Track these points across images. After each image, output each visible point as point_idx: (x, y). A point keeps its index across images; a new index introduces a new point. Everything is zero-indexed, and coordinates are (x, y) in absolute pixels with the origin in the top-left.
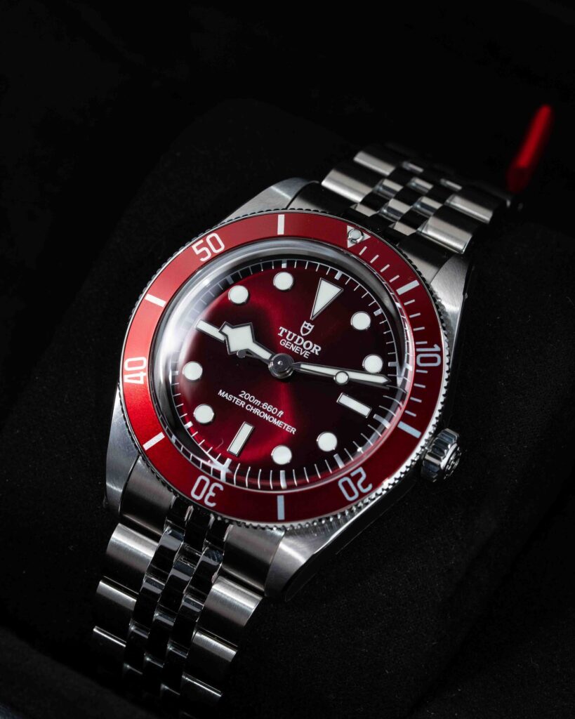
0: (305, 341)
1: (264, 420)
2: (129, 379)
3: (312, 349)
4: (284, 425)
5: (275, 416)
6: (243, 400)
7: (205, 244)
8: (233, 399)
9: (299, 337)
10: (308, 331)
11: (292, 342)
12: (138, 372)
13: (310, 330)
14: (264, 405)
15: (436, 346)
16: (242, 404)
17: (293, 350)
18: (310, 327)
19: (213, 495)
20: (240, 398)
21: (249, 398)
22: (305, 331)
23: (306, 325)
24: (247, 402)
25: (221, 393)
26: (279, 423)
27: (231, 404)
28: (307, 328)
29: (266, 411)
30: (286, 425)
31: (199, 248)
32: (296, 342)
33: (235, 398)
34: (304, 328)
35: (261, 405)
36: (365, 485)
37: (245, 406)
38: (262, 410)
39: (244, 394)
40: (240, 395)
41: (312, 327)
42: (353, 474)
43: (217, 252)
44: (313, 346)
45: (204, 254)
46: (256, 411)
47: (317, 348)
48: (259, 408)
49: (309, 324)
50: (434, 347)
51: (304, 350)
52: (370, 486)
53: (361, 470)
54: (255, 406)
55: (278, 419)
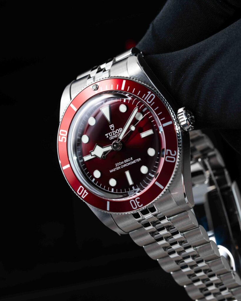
0: (115, 131)
1: (130, 165)
2: (84, 196)
3: (120, 131)
4: (136, 161)
5: (131, 161)
6: (118, 167)
7: (61, 136)
8: (115, 169)
9: (113, 132)
10: (113, 127)
11: (113, 135)
12: (83, 192)
13: (113, 126)
14: (125, 161)
15: (148, 92)
16: (119, 167)
17: (115, 137)
18: (112, 126)
19: (139, 202)
20: (117, 167)
21: (119, 164)
22: (112, 128)
23: (111, 126)
24: (120, 166)
25: (111, 171)
26: (134, 162)
27: (117, 171)
28: (112, 127)
29: (127, 163)
30: (136, 160)
31: (61, 139)
32: (114, 134)
33: (116, 168)
34: (111, 128)
35: (124, 162)
36: (173, 153)
37: (120, 168)
38: (126, 163)
39: (117, 165)
40: (116, 166)
41: (113, 125)
42: (167, 154)
43: (66, 135)
44: (119, 130)
45: (64, 139)
46: (125, 165)
47: (121, 129)
48: (125, 163)
49: (111, 125)
50: (148, 93)
51: (118, 134)
52: (175, 152)
53: (168, 150)
54: (123, 165)
55: (132, 161)
